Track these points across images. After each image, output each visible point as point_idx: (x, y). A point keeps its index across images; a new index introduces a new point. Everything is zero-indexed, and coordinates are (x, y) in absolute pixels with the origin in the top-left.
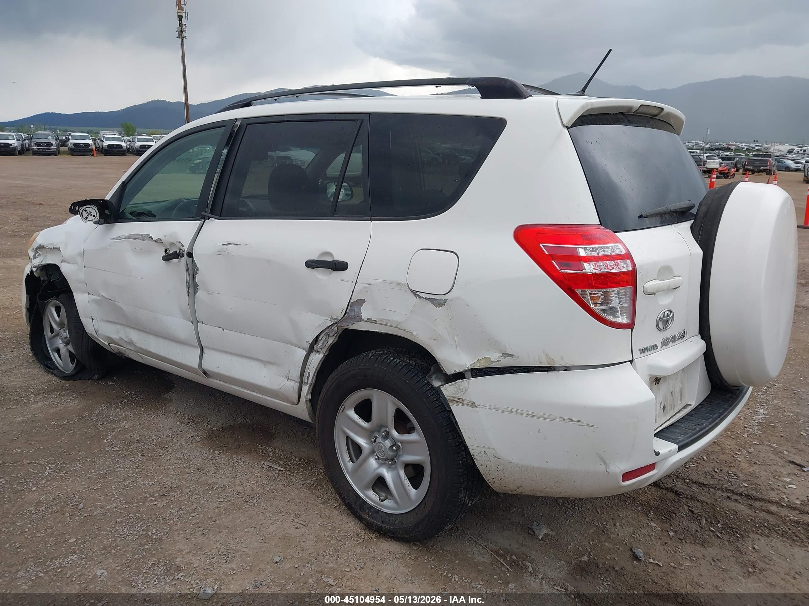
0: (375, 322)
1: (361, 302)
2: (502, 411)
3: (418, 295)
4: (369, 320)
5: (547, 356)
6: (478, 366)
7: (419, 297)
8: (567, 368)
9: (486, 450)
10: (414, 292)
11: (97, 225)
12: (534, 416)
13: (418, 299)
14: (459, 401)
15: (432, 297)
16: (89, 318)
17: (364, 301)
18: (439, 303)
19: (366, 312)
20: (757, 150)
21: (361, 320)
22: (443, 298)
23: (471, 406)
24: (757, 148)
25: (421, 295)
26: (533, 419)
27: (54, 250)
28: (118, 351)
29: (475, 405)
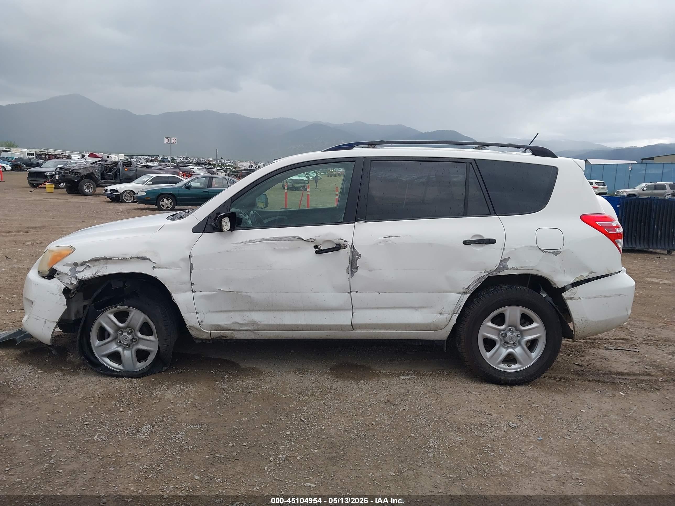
0: (517, 269)
1: (507, 259)
2: (592, 298)
3: (545, 251)
4: (513, 268)
5: (608, 270)
6: (577, 280)
7: (545, 252)
8: (611, 274)
9: (582, 319)
10: (542, 250)
11: (202, 234)
12: (606, 297)
13: (544, 253)
14: (572, 298)
15: (553, 251)
16: (193, 313)
17: (509, 258)
18: (556, 254)
19: (510, 264)
20: (229, 165)
21: (508, 269)
22: (559, 250)
23: (578, 299)
24: (228, 164)
25: (547, 251)
26: (606, 298)
27: (132, 259)
28: (219, 335)
29: (580, 298)
